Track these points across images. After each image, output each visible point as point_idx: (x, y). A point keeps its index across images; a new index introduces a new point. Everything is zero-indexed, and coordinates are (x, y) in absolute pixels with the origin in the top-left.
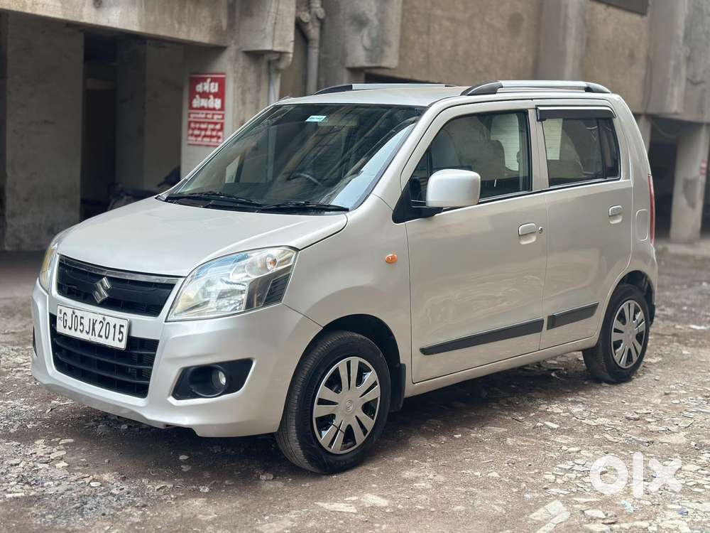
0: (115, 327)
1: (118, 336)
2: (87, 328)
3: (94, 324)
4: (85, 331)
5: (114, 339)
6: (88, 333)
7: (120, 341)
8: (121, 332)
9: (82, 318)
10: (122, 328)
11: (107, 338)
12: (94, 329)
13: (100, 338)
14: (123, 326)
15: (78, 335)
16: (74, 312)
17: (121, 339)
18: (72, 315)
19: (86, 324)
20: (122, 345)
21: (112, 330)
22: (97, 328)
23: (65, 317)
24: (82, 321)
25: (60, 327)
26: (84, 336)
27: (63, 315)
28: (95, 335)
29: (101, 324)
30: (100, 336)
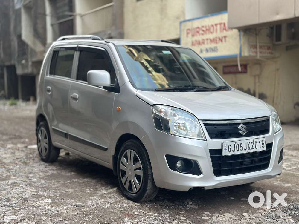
0: (260, 142)
1: (261, 146)
2: (244, 148)
3: (248, 145)
4: (243, 149)
5: (260, 148)
6: (245, 150)
7: (263, 147)
8: (263, 144)
9: (241, 144)
10: (263, 142)
11: (256, 148)
12: (249, 147)
13: (253, 150)
14: (263, 141)
15: (240, 152)
16: (236, 143)
17: (263, 146)
18: (235, 144)
19: (244, 146)
20: (265, 149)
21: (258, 144)
22: (251, 145)
23: (230, 147)
24: (241, 145)
25: (225, 153)
26: (244, 152)
27: (228, 146)
28: (250, 149)
29: (252, 143)
30: (253, 149)
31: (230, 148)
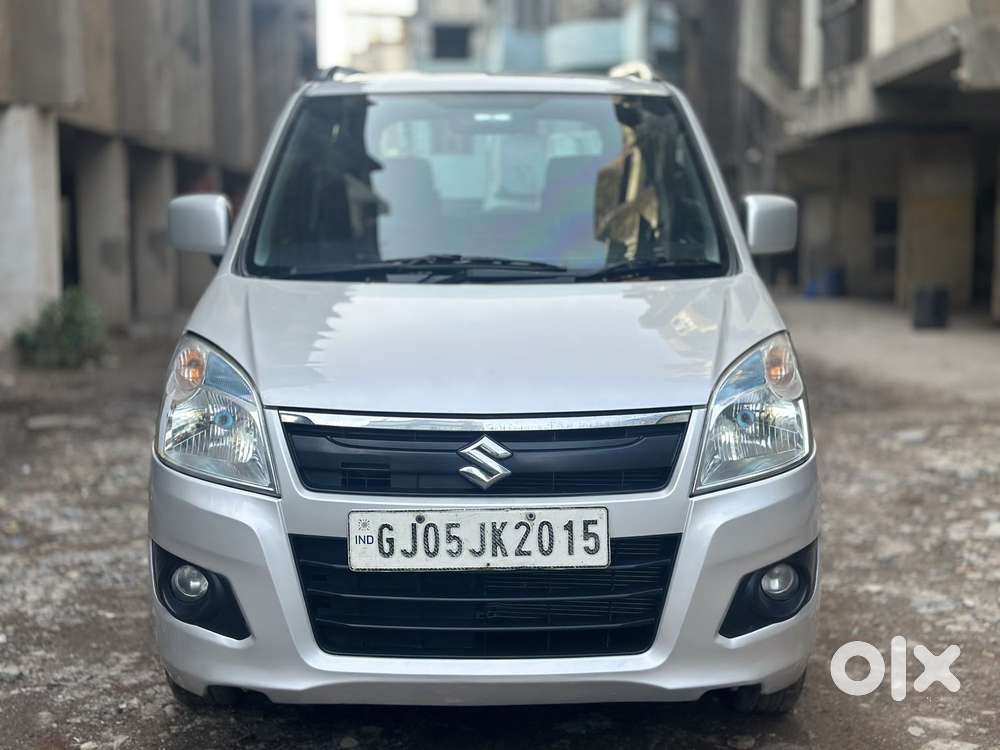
0: (569, 527)
1: (580, 544)
2: (472, 542)
3: (497, 533)
4: (465, 550)
5: (570, 553)
6: (476, 554)
7: (587, 549)
8: (587, 535)
9: (450, 526)
10: (590, 527)
11: (542, 549)
12: (498, 542)
13: (522, 558)
14: (595, 522)
15: (442, 562)
16: (420, 519)
17: (591, 543)
18: (414, 525)
19: (470, 537)
20: (602, 559)
21: (561, 537)
22: (511, 538)
23: (386, 534)
24: (454, 532)
25: (363, 558)
26: (466, 562)
27: (377, 531)
28: (506, 555)
29: (523, 529)
30: (520, 552)
31: (391, 541)
